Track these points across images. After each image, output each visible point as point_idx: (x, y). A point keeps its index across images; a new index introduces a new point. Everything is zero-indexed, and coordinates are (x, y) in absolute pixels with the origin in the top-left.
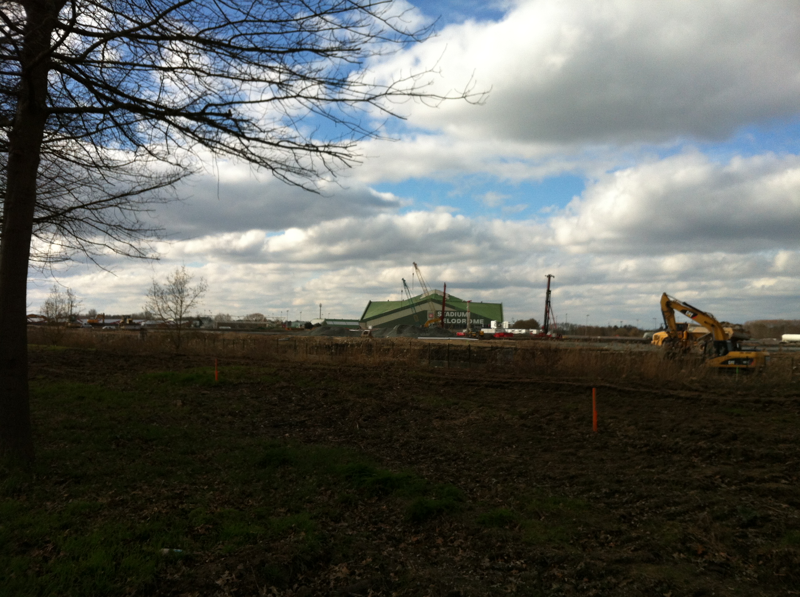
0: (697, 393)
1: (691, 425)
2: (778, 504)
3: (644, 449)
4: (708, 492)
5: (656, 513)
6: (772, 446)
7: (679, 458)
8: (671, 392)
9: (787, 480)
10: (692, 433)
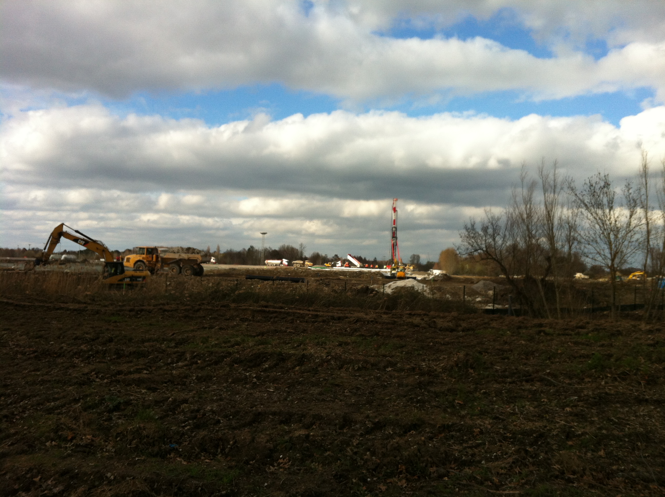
0: (85, 305)
1: (76, 332)
2: (139, 390)
3: (32, 356)
4: (84, 387)
5: (36, 409)
6: (140, 345)
7: (62, 361)
8: (62, 305)
9: (148, 370)
10: (76, 339)
